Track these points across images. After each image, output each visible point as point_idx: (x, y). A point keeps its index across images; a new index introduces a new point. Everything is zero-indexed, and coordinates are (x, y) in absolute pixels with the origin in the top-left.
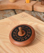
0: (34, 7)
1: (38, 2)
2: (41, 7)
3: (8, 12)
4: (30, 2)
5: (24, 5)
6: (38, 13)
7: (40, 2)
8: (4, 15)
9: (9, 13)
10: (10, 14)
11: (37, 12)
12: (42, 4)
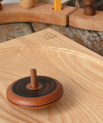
0: (70, 19)
1: (78, 9)
2: (85, 18)
3: (17, 27)
4: (62, 9)
5: (51, 13)
6: (79, 31)
7: (83, 10)
8: (9, 34)
9: (19, 29)
10: (22, 32)
11: (76, 28)
12: (85, 13)
